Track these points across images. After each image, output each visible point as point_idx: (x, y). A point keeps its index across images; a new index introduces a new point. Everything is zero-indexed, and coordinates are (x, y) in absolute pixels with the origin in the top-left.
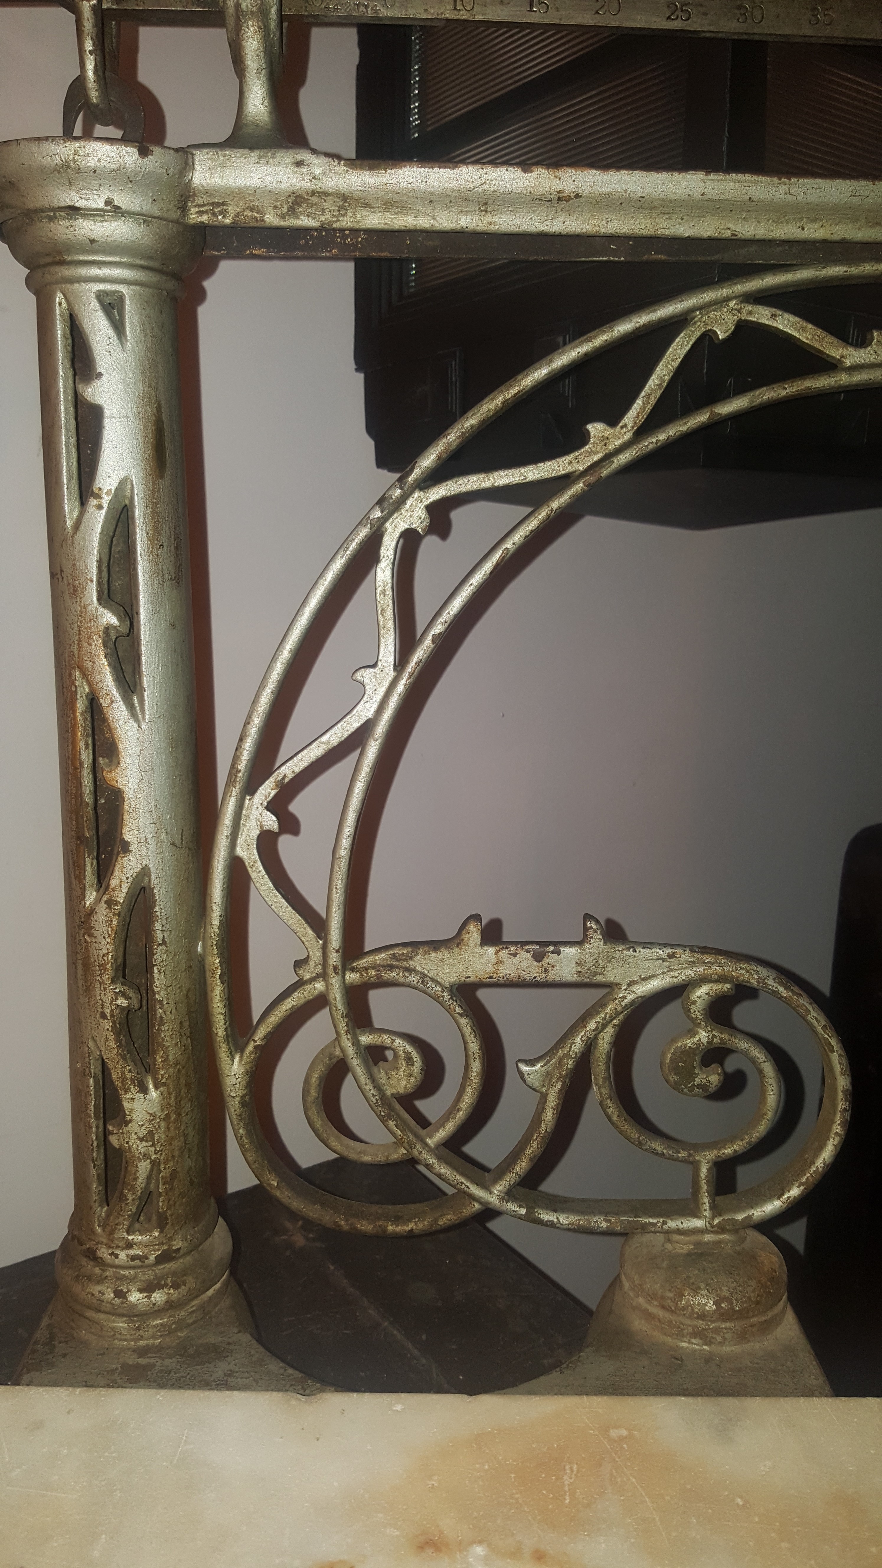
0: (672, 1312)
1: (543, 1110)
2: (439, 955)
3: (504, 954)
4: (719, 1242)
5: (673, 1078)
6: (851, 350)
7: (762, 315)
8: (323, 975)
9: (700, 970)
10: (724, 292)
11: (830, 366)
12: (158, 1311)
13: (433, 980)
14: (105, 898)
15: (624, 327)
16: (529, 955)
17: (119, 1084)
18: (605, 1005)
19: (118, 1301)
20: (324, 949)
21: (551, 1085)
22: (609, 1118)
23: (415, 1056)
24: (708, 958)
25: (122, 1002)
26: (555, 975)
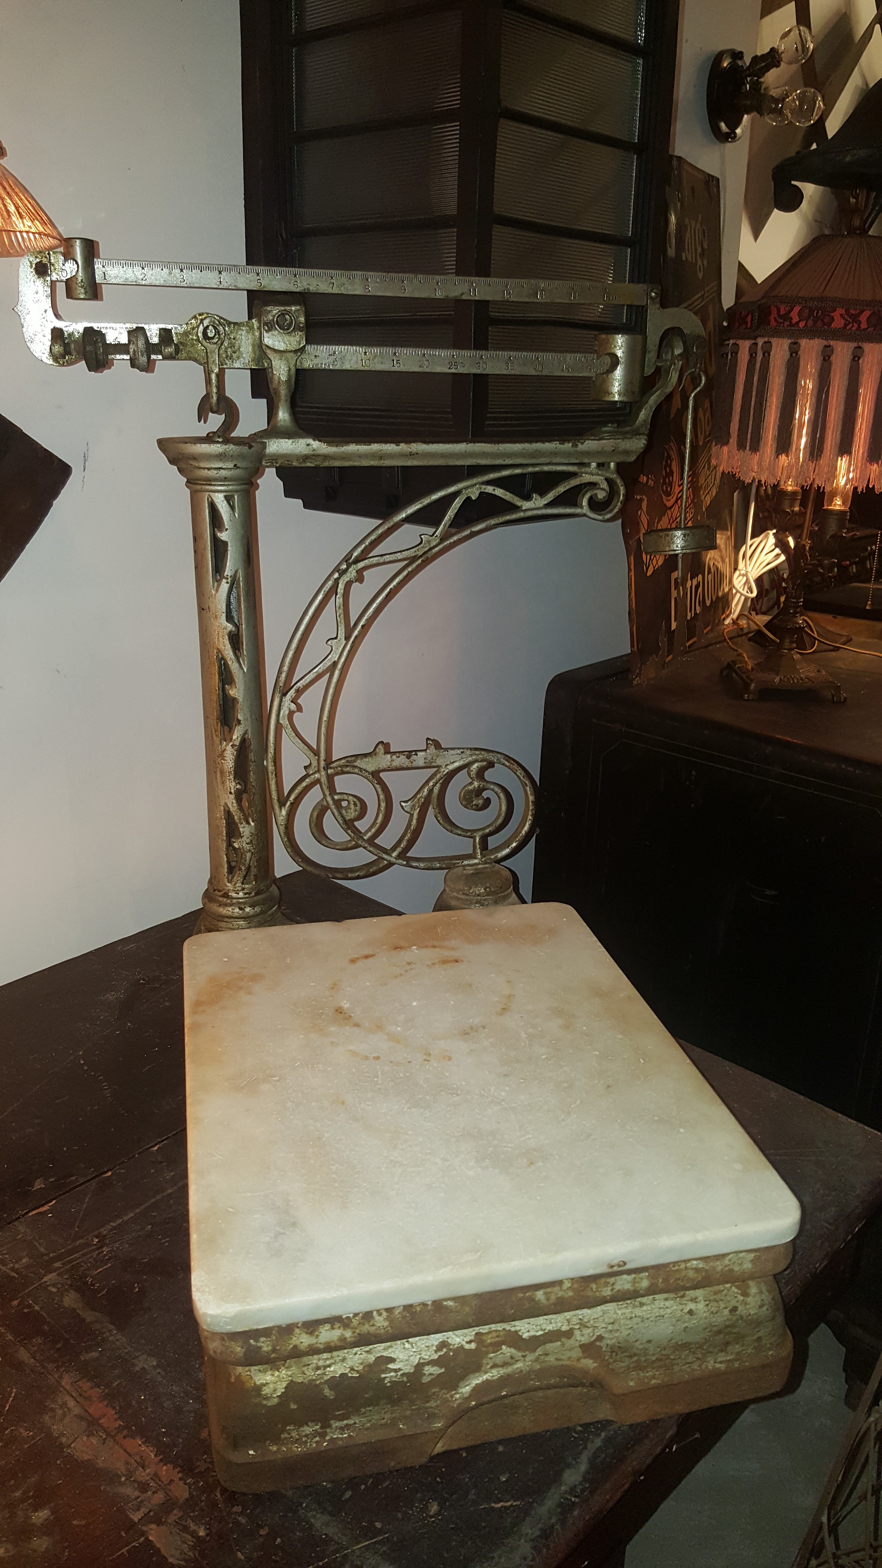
0: (467, 895)
1: (412, 821)
2: (367, 760)
3: (394, 757)
4: (485, 868)
5: (464, 803)
6: (525, 502)
7: (489, 489)
8: (318, 771)
9: (474, 757)
10: (475, 481)
11: (517, 508)
12: (257, 915)
13: (365, 770)
14: (231, 744)
15: (435, 497)
16: (404, 757)
17: (238, 821)
18: (436, 775)
19: (241, 912)
20: (318, 760)
21: (415, 810)
22: (439, 821)
23: (357, 802)
24: (477, 752)
25: (238, 786)
26: (415, 764)
